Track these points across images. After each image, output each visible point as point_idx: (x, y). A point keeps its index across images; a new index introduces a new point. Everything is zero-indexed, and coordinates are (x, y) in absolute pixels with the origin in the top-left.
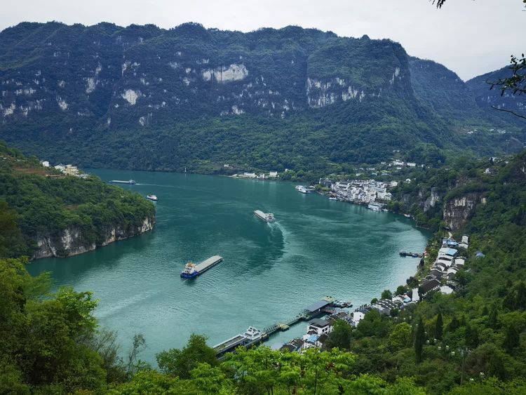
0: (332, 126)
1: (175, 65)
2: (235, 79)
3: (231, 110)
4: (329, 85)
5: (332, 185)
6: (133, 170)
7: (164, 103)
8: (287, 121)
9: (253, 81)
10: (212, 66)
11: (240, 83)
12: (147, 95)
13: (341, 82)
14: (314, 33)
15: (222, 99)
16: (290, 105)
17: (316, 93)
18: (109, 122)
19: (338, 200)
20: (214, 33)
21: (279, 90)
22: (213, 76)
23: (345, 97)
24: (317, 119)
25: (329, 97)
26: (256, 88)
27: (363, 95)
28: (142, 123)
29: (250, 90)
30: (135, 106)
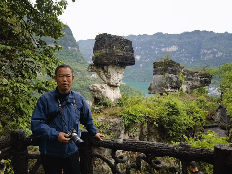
1: (152, 47)
2: (173, 51)
4: (210, 51)
6: (138, 81)
7: (148, 59)
8: (192, 65)
9: (180, 51)
10: (165, 47)
11: (175, 52)
12: (143, 57)
13: (215, 50)
14: (205, 32)
16: (194, 59)
17: (205, 54)
19: (212, 94)
20: (167, 35)
21: (190, 54)
22: (165, 50)
23: (217, 56)
24: (205, 64)
25: (210, 56)
26: (181, 54)
27: (224, 55)
28: (141, 66)
29: (179, 54)
30: (139, 61)
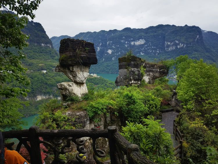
0: (174, 57)
1: (122, 41)
2: (141, 44)
3: (140, 54)
4: (173, 43)
5: (174, 77)
6: (111, 73)
7: (119, 53)
8: (158, 56)
9: (147, 44)
10: (134, 40)
11: (143, 45)
12: (115, 51)
13: (177, 42)
14: (168, 26)
15: (137, 50)
16: (159, 51)
17: (168, 46)
18: (104, 60)
19: (176, 81)
20: (134, 29)
21: (155, 46)
22: (134, 43)
23: (178, 47)
24: (169, 55)
25: (173, 47)
26: (148, 46)
27: (185, 46)
28: (113, 60)
29: (146, 47)
30: (111, 54)
